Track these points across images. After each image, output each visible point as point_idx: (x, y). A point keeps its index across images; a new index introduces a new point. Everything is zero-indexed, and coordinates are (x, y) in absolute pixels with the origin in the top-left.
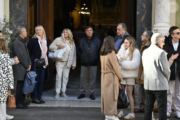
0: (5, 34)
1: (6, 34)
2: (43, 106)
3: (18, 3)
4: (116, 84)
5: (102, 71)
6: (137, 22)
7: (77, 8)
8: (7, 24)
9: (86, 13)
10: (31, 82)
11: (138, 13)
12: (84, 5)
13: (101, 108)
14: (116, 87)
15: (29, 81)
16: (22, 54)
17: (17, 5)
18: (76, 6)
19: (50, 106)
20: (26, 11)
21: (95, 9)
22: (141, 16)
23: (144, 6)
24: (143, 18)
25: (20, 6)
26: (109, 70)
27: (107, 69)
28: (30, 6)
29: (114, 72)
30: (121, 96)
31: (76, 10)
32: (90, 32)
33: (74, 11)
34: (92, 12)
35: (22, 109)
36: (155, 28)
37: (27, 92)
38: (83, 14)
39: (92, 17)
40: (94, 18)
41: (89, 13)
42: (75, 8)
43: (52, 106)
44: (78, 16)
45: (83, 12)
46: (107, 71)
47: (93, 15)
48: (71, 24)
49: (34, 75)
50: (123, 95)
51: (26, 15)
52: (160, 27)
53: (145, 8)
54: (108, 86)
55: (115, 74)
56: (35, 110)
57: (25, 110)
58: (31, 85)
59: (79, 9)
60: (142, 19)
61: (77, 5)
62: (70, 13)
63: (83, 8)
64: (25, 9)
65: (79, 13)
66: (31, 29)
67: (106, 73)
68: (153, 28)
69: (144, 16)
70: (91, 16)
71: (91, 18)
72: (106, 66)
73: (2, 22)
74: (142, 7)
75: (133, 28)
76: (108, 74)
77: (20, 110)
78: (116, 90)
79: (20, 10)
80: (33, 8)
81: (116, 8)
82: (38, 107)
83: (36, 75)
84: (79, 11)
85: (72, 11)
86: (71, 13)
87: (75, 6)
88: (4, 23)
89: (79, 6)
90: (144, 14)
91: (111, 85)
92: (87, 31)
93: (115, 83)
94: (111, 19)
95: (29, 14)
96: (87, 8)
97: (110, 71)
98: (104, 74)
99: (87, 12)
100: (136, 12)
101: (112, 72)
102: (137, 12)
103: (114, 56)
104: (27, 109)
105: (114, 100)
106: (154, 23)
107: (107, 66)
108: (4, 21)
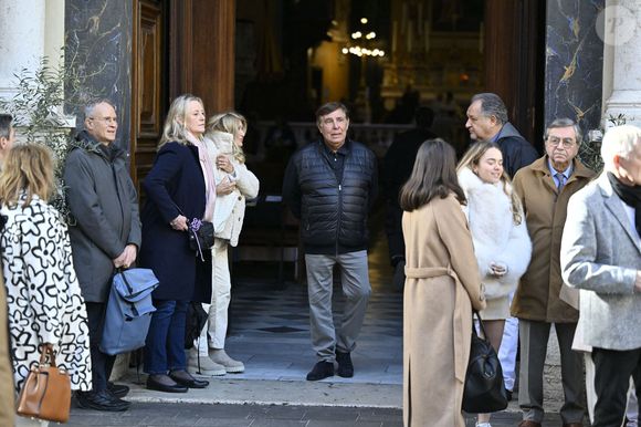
0: (46, 128)
1: (46, 126)
2: (188, 400)
3: (97, 13)
4: (460, 320)
5: (409, 269)
6: (548, 86)
7: (336, 32)
8: (53, 88)
9: (368, 52)
10: (133, 309)
11: (549, 51)
12: (364, 21)
13: (400, 412)
14: (460, 329)
15: (122, 305)
16: (91, 204)
17: (96, 18)
18: (332, 27)
19: (211, 402)
20: (129, 43)
21: (402, 38)
22: (560, 63)
23: (575, 27)
24: (569, 72)
25: (105, 24)
26: (437, 268)
27: (427, 263)
28: (146, 24)
29: (454, 274)
30: (481, 361)
31: (329, 39)
32: (337, 124)
33: (325, 43)
34: (394, 48)
35: (109, 410)
36: (613, 111)
37: (117, 347)
38: (360, 55)
39: (394, 66)
40: (400, 70)
41: (382, 53)
42: (329, 34)
43: (222, 402)
44: (340, 65)
45: (358, 48)
46: (428, 270)
47: (395, 59)
48: (314, 93)
49: (147, 281)
50: (487, 361)
51: (129, 56)
52: (634, 105)
53: (576, 32)
54: (429, 324)
55: (456, 279)
56: (154, 417)
57: (117, 414)
58: (129, 319)
59: (343, 37)
60: (566, 76)
61: (335, 23)
62: (310, 51)
63: (357, 35)
64: (124, 34)
65: (345, 51)
66: (146, 109)
67: (424, 278)
68: (607, 108)
69: (573, 62)
70: (387, 65)
71: (386, 72)
72: (425, 251)
73: (34, 83)
74: (567, 32)
75: (534, 109)
76: (429, 280)
77: (101, 414)
78: (461, 342)
79: (107, 37)
80: (155, 31)
81: (481, 35)
82: (167, 403)
83: (155, 282)
84: (342, 45)
85: (315, 44)
86: (314, 52)
87: (329, 26)
88: (42, 86)
89: (344, 27)
90: (571, 58)
91: (443, 322)
92: (326, 121)
93: (456, 316)
94: (466, 77)
95: (141, 53)
96: (372, 35)
97: (440, 271)
98: (417, 279)
99: (372, 50)
100: (544, 50)
101: (446, 274)
102: (547, 50)
103: (455, 212)
104: (124, 410)
105: (454, 379)
106: (612, 91)
107: (429, 251)
108: (42, 78)
